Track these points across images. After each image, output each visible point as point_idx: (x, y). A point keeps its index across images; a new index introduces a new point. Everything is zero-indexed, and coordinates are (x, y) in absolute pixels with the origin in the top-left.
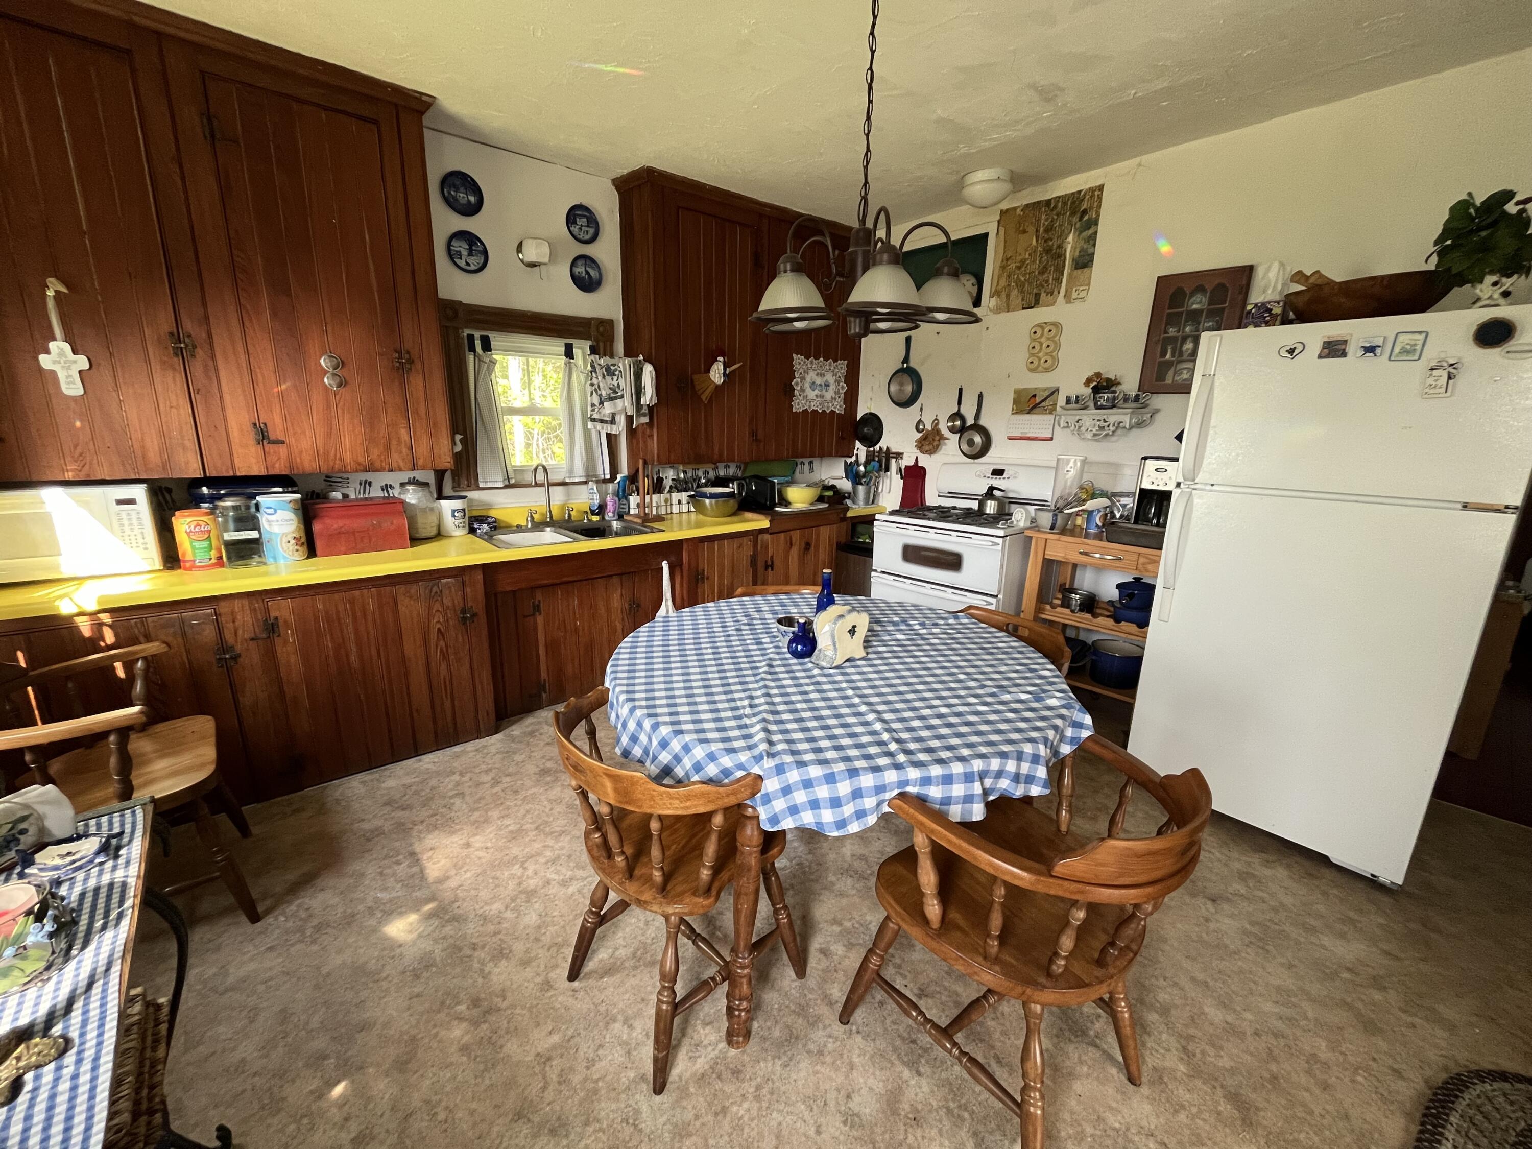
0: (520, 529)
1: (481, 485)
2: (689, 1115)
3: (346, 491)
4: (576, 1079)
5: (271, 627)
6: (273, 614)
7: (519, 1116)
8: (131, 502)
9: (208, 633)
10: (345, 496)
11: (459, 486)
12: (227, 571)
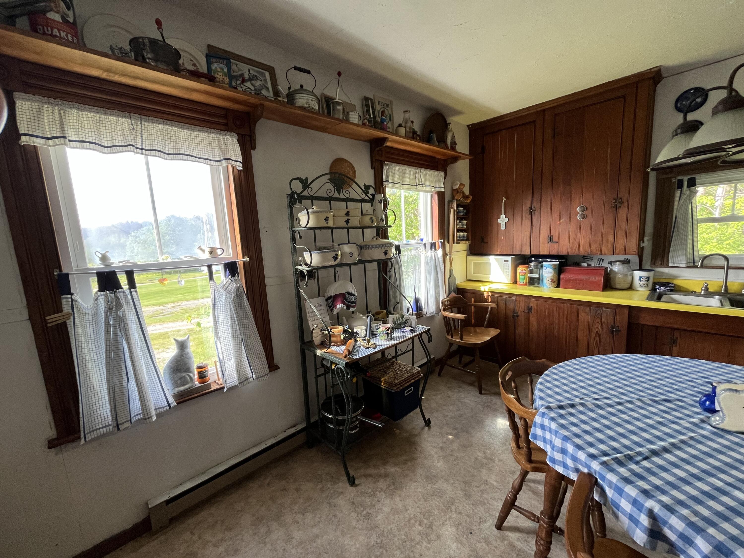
0: (693, 293)
1: (670, 265)
2: (495, 544)
3: (589, 263)
4: (485, 496)
5: (530, 309)
6: (531, 305)
8: (507, 261)
9: (512, 306)
10: (589, 265)
11: (654, 264)
12: (527, 287)
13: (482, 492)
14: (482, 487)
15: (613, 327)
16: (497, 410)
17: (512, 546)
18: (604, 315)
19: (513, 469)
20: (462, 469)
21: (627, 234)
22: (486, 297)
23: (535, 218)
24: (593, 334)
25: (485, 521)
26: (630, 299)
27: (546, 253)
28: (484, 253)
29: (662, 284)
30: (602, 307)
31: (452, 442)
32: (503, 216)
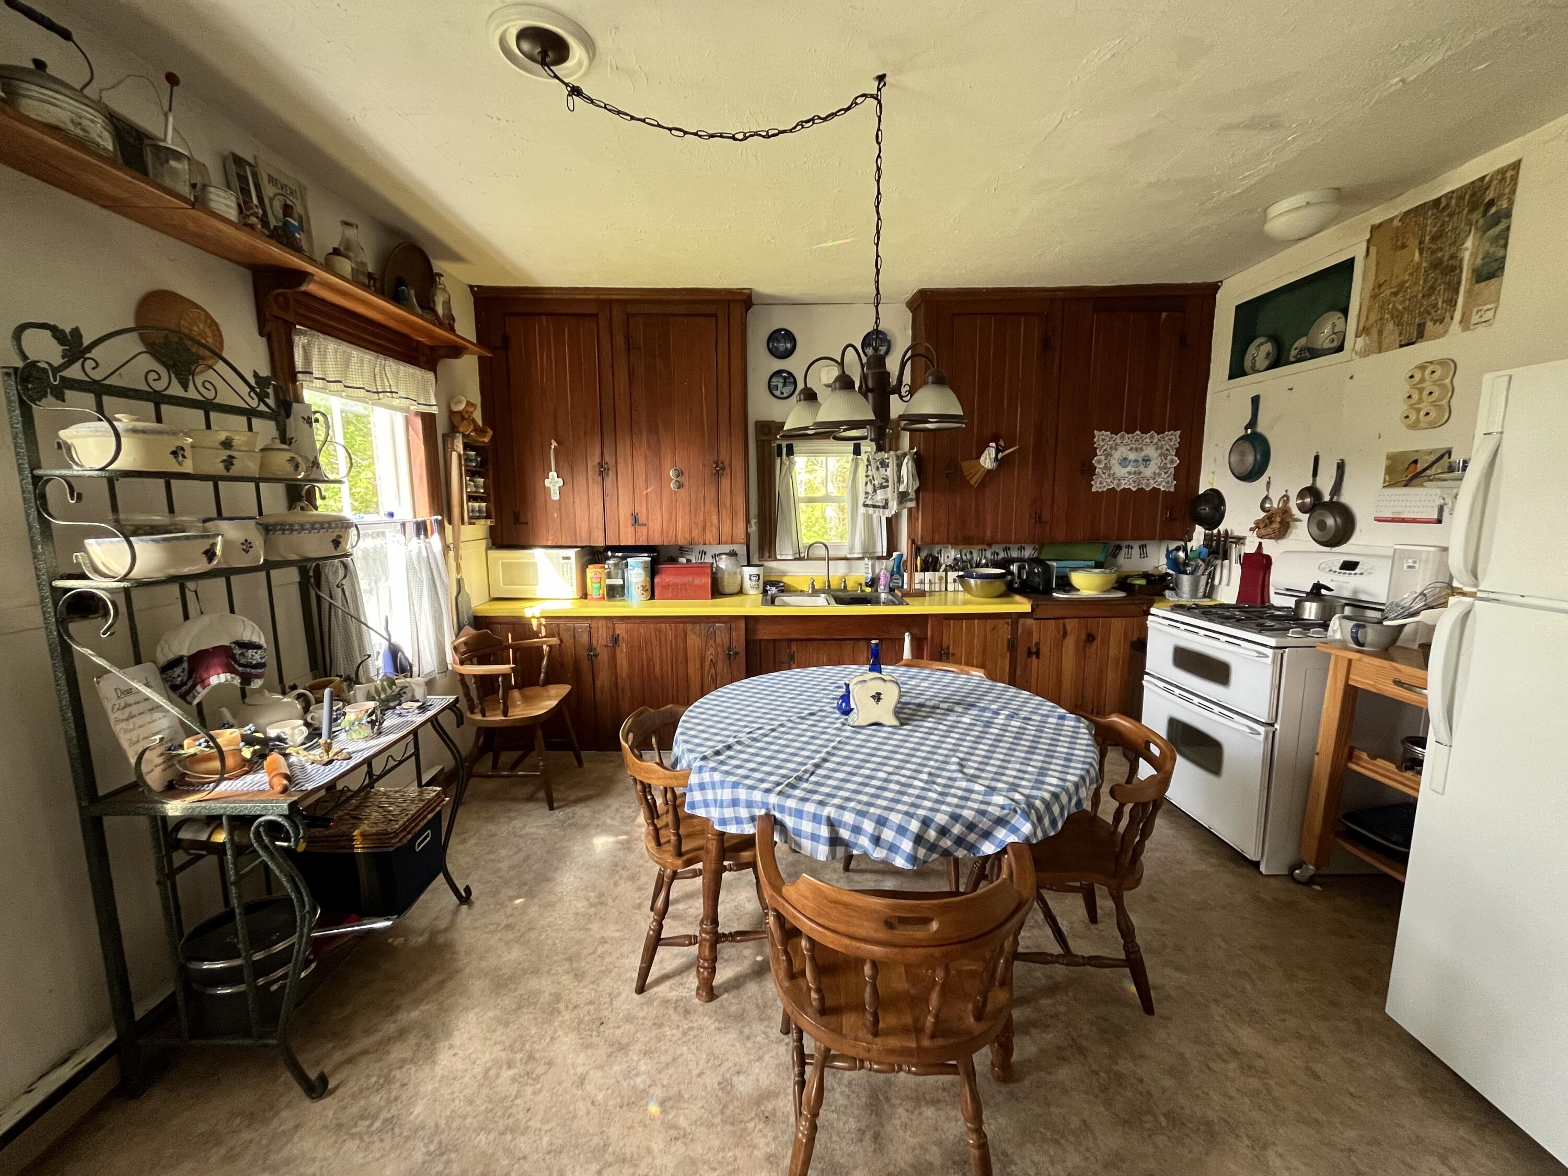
0: (802, 593)
1: (778, 557)
2: (641, 1015)
3: (689, 557)
4: (608, 960)
5: (616, 640)
6: (617, 633)
7: (570, 959)
8: (568, 558)
9: (585, 638)
10: (689, 561)
11: (763, 557)
12: (606, 602)
13: (601, 957)
14: (599, 951)
15: (730, 649)
16: (589, 825)
17: (666, 1002)
18: (718, 633)
19: (637, 901)
20: (557, 941)
21: (733, 514)
22: (535, 628)
23: (609, 481)
24: (708, 663)
25: (619, 994)
26: (742, 606)
27: (630, 543)
28: (522, 543)
29: (774, 584)
30: (715, 622)
31: (524, 907)
32: (553, 474)
